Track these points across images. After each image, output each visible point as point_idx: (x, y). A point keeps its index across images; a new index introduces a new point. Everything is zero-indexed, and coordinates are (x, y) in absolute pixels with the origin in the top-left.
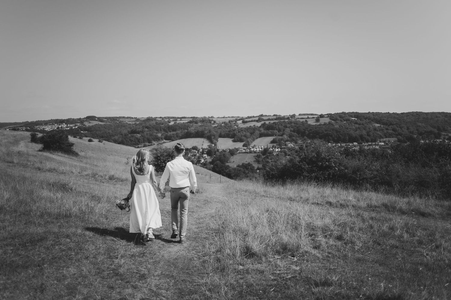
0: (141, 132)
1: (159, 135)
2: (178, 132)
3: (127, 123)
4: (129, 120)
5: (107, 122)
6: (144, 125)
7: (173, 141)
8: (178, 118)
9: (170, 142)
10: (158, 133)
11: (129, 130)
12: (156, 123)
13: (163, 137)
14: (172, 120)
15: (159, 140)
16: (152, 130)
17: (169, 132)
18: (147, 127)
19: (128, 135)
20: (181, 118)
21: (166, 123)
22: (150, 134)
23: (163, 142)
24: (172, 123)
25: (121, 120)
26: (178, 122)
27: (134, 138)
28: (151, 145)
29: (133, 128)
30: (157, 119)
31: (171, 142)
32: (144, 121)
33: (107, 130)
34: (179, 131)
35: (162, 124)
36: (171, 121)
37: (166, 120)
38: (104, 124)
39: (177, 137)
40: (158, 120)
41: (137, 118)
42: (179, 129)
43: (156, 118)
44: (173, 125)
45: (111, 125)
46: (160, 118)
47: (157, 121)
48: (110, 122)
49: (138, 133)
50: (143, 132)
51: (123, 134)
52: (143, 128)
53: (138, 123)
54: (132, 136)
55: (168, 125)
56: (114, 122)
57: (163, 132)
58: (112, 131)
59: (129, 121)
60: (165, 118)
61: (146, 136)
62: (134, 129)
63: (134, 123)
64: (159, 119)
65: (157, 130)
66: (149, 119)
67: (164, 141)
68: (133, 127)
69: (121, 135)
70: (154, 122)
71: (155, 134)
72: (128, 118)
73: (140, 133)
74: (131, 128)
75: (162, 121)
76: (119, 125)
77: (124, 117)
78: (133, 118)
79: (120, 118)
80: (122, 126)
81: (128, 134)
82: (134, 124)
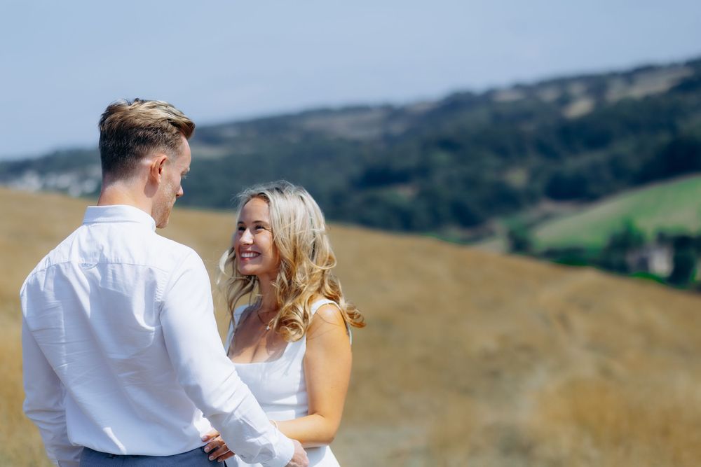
1: (517, 178)
4: (351, 118)
14: (577, 89)
16: (476, 156)
20: (631, 76)
26: (614, 97)
27: (378, 210)
29: (374, 159)
36: (575, 96)
37: (548, 96)
39: (618, 174)
42: (624, 131)
46: (517, 88)
52: (428, 152)
53: (397, 128)
64: (510, 96)
66: (457, 103)
67: (548, 206)
71: (491, 175)
73: (414, 179)
77: (325, 112)
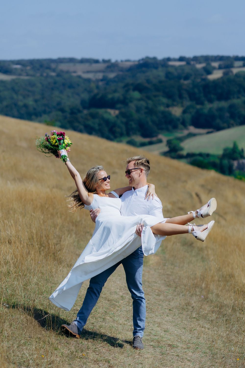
0: (119, 101)
2: (236, 101)
3: (79, 77)
4: (86, 66)
5: (20, 75)
6: (129, 80)
7: (219, 129)
8: (237, 59)
9: (208, 133)
10: (173, 105)
11: (86, 96)
12: (168, 75)
13: (188, 117)
14: (215, 64)
15: (175, 127)
16: (155, 96)
17: (206, 103)
18: (138, 88)
19: (79, 111)
21: (197, 72)
22: (147, 108)
23: (186, 132)
24: (217, 75)
25: (63, 67)
26: (235, 71)
27: (97, 121)
28: (151, 143)
29: (96, 91)
30: (171, 63)
31: (211, 132)
32: (130, 69)
33: (20, 97)
34: (238, 98)
35: (186, 78)
36: (214, 68)
37: (199, 66)
38: (13, 81)
39: (233, 116)
40: (173, 66)
41: (109, 61)
42: (239, 92)
43: (169, 59)
44: (218, 79)
45: (32, 84)
46: (181, 59)
47: (170, 70)
48: (31, 72)
49: (112, 105)
50: (124, 102)
51: (67, 109)
52: (127, 91)
53: (112, 75)
54: (93, 116)
55: (204, 80)
56: (42, 75)
57: (187, 103)
58: (36, 101)
59: (88, 72)
60: (196, 59)
61: (136, 116)
62: (97, 94)
63: (100, 76)
64: (177, 64)
65: (169, 96)
67: (192, 129)
68: (98, 87)
69: (60, 113)
70: (161, 73)
71: (162, 108)
72: (83, 61)
73: (119, 106)
74: (90, 91)
75: (187, 70)
76: (55, 83)
78: (97, 62)
79: (61, 61)
80: (64, 85)
81: (81, 108)
82: (102, 80)
